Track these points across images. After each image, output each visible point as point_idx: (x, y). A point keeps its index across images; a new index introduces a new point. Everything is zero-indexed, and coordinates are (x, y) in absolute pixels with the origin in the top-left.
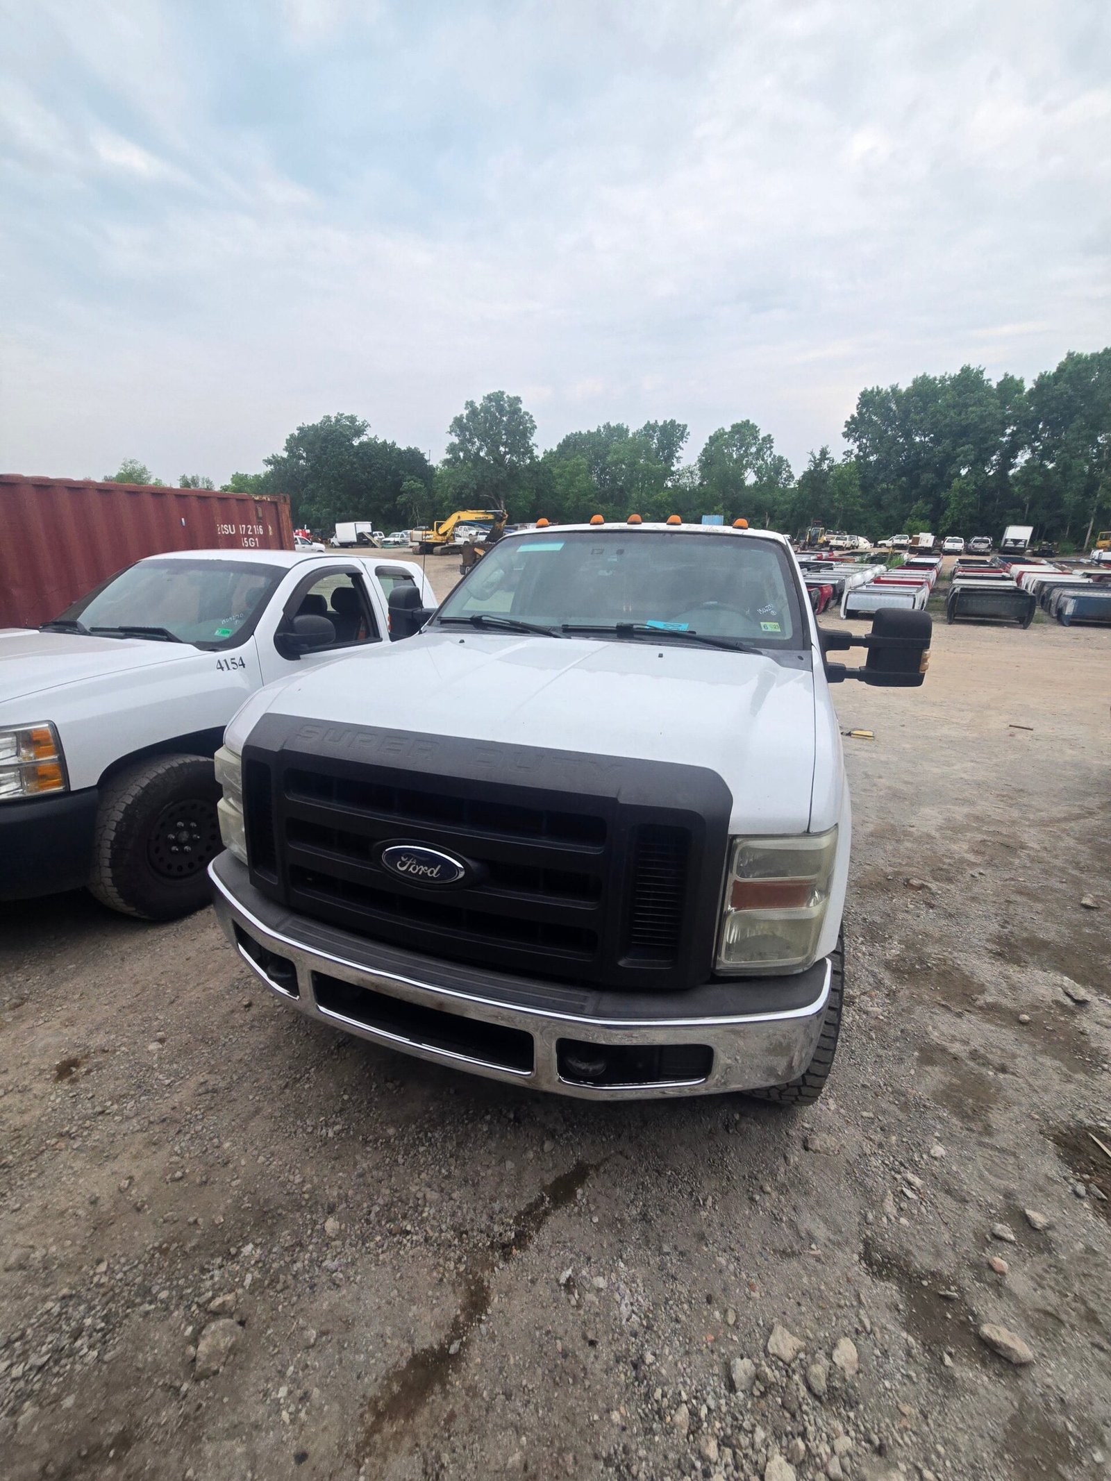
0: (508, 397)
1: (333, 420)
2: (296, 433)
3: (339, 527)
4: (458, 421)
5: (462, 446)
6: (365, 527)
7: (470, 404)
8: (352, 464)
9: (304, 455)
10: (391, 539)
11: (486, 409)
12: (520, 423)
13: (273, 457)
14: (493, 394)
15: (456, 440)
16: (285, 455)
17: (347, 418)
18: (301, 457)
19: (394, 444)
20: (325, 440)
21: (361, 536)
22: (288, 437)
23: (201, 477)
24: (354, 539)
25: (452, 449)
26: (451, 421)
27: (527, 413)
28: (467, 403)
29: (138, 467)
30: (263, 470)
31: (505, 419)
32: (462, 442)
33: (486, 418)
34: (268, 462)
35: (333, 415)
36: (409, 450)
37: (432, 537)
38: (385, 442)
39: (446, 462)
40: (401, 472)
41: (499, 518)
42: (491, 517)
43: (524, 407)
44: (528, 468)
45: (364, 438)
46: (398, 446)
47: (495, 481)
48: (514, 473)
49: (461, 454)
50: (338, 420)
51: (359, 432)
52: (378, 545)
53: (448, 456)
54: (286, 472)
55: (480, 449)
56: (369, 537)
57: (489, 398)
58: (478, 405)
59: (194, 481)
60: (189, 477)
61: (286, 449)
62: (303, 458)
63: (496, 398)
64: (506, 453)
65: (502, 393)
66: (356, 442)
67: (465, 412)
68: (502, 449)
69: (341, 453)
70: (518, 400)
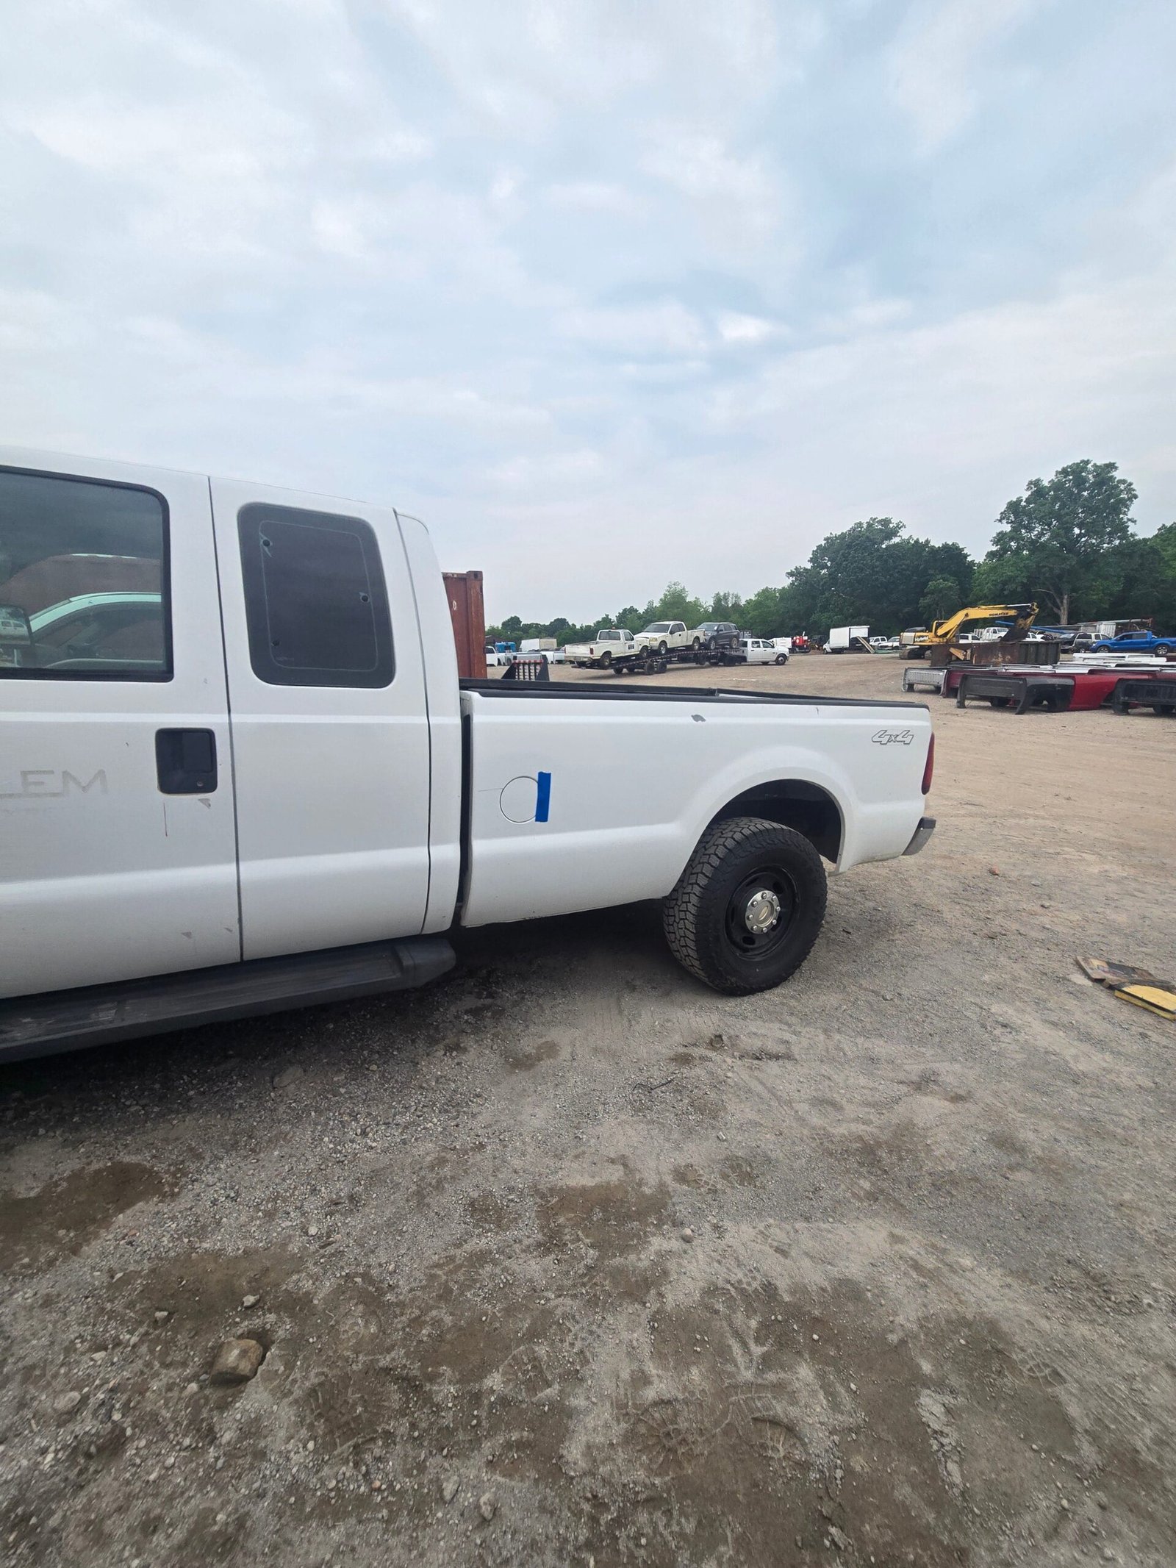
0: (1095, 465)
1: (865, 526)
2: (823, 543)
3: (833, 632)
4: (1014, 507)
5: (1014, 536)
6: (861, 632)
7: (1036, 483)
8: (873, 567)
9: (829, 564)
10: (890, 644)
11: (1057, 486)
12: (1109, 497)
13: (796, 569)
14: (1070, 467)
15: (1007, 528)
16: (809, 566)
17: (879, 522)
18: (825, 566)
19: (928, 542)
20: (849, 546)
21: (854, 641)
22: (815, 549)
23: (731, 593)
24: (846, 644)
25: (1000, 538)
26: (1003, 508)
27: (1123, 482)
28: (1031, 483)
29: (679, 588)
30: (786, 582)
31: (1085, 493)
32: (1015, 530)
33: (1056, 498)
34: (791, 574)
35: (865, 520)
36: (946, 547)
37: (927, 638)
38: (917, 542)
39: (991, 555)
40: (931, 572)
41: (1024, 614)
42: (1012, 613)
43: (1118, 475)
44: (1116, 551)
45: (896, 540)
46: (932, 544)
47: (1057, 572)
48: (1090, 560)
49: (1012, 544)
50: (869, 525)
51: (894, 533)
52: (871, 650)
53: (995, 548)
54: (806, 583)
55: (1041, 534)
56: (864, 642)
57: (1064, 472)
58: (1046, 483)
59: (726, 597)
60: (722, 594)
61: (811, 560)
62: (827, 567)
63: (1076, 472)
64: (1080, 535)
65: (1087, 462)
66: (884, 546)
67: (1025, 495)
68: (1077, 531)
69: (864, 558)
70: (1112, 466)
